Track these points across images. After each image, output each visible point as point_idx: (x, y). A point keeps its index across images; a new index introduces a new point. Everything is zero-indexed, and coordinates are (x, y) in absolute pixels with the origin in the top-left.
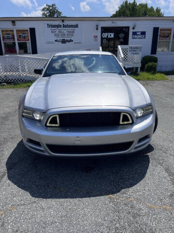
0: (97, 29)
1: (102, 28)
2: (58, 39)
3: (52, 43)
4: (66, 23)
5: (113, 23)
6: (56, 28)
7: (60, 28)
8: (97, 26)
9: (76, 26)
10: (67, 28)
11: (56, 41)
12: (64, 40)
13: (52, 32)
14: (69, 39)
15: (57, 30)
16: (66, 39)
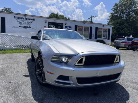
0: (46, 23)
1: (49, 22)
2: (22, 25)
3: (17, 27)
4: (27, 17)
5: (55, 20)
6: (20, 19)
7: (23, 20)
8: (46, 21)
9: (34, 20)
10: (27, 20)
11: (19, 26)
12: (25, 26)
13: (17, 21)
14: (28, 26)
15: (21, 21)
16: (26, 26)
